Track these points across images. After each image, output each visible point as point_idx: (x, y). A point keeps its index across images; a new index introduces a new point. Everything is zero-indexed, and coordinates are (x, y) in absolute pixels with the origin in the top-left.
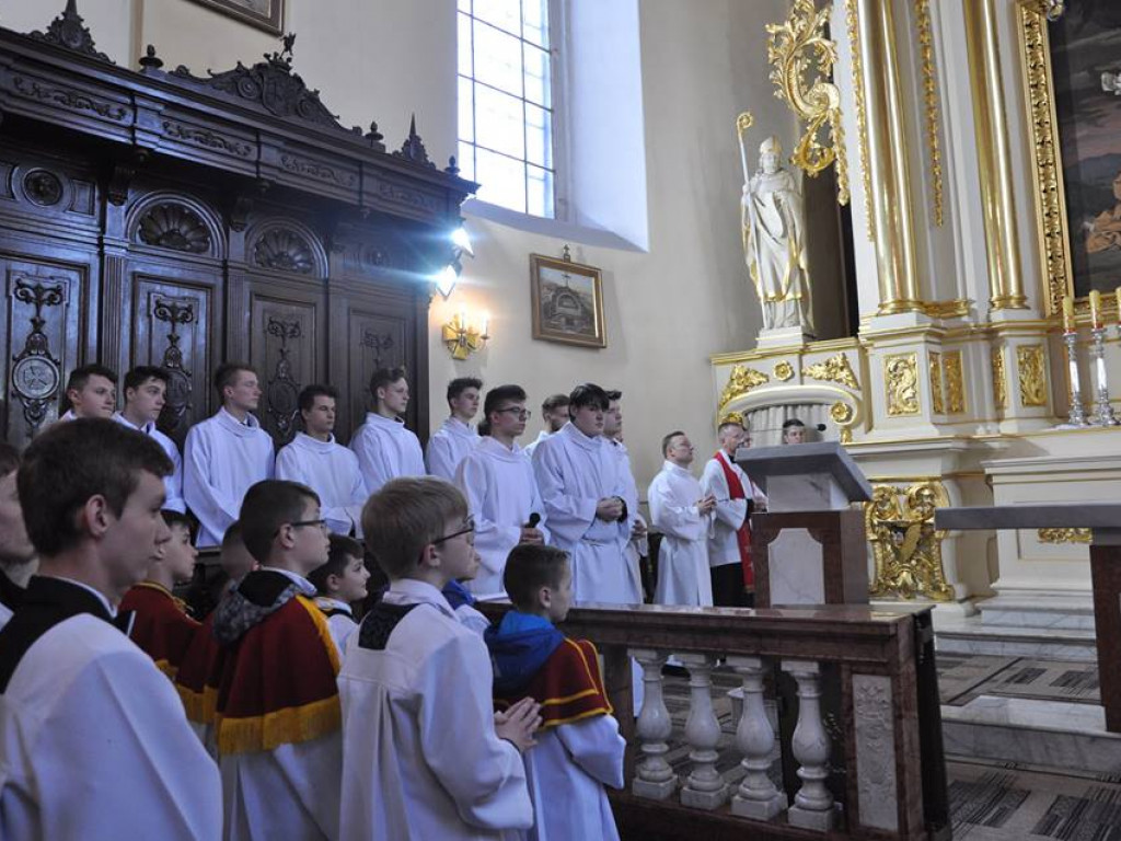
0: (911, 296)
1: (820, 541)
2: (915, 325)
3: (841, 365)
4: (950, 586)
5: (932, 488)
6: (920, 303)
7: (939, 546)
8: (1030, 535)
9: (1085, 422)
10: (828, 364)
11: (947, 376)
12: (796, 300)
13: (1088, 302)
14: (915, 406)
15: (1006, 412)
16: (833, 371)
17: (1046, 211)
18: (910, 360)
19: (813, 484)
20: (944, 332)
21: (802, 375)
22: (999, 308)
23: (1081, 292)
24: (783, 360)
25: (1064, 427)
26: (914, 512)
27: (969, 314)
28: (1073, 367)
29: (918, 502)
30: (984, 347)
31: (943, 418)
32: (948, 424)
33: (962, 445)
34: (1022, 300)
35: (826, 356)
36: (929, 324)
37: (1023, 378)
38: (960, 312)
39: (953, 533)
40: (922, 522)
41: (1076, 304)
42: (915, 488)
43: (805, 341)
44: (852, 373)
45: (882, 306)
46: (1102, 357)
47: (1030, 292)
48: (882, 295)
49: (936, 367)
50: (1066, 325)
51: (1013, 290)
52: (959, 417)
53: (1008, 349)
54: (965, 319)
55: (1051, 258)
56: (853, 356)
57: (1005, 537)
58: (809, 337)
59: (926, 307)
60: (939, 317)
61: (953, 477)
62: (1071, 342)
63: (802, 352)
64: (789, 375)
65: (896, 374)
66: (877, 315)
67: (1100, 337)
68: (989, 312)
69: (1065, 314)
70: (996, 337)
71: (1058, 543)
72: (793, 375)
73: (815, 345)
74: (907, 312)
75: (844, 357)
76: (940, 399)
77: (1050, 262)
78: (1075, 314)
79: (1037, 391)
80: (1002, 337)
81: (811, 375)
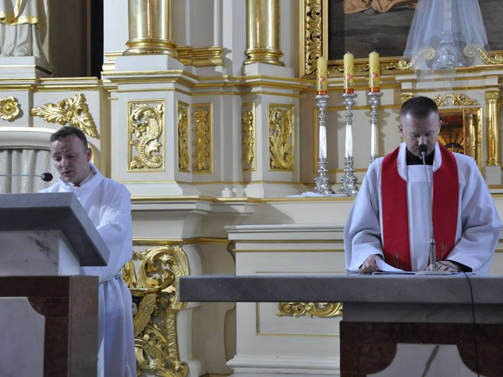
0: (163, 36)
1: (42, 313)
2: (166, 70)
3: (79, 107)
4: (183, 364)
5: (172, 253)
6: (173, 46)
7: (175, 319)
8: (269, 309)
9: (330, 190)
10: (63, 105)
11: (195, 130)
12: (31, 25)
13: (342, 66)
14: (158, 161)
15: (253, 173)
16: (69, 113)
18: (157, 108)
19: (39, 243)
21: (32, 115)
22: (255, 61)
23: (335, 54)
24: (10, 95)
25: (309, 194)
26: (150, 281)
27: (223, 65)
28: (323, 131)
29: (155, 269)
30: (235, 102)
31: (188, 177)
32: (193, 183)
33: (206, 207)
34: (277, 55)
35: (60, 96)
36: (181, 71)
37: (273, 138)
38: (214, 62)
39: (191, 305)
40: (159, 292)
41: (330, 66)
42: (153, 252)
43: (38, 76)
44: (90, 118)
45: (130, 44)
46: (350, 123)
47: (286, 47)
48: (132, 32)
49: (184, 119)
50: (319, 89)
51: (270, 44)
52: (205, 177)
53: (260, 106)
54: (219, 69)
55: (309, 14)
56: (93, 99)
57: (245, 310)
58: (43, 70)
59: (178, 51)
60: (192, 64)
61: (195, 242)
62: (322, 104)
63: (34, 89)
64: (15, 114)
65: (140, 123)
66: (124, 54)
67: (350, 103)
68: (244, 64)
69: (319, 75)
70: (249, 92)
71: (297, 316)
72: (21, 114)
73: (49, 82)
74: (157, 53)
75: (83, 99)
76: (186, 156)
77: (308, 19)
78: (328, 77)
79: (286, 154)
80: (255, 93)
81: (42, 116)
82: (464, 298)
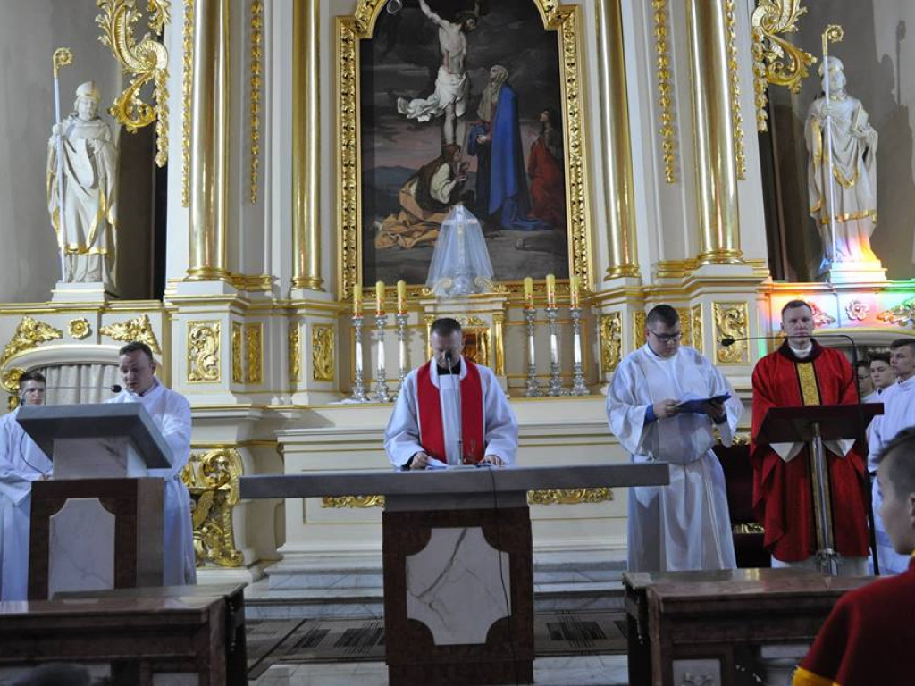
0: (220, 265)
1: (113, 513)
2: (222, 294)
3: (142, 327)
4: (239, 552)
5: (227, 455)
6: (228, 274)
7: (231, 513)
8: (314, 503)
9: (366, 397)
10: (128, 325)
11: (247, 347)
12: (100, 255)
13: (375, 292)
14: (215, 374)
15: (299, 384)
16: (134, 332)
17: (345, 206)
18: (214, 328)
19: (109, 449)
20: (247, 304)
21: (100, 334)
22: (300, 287)
23: (368, 282)
24: (81, 316)
25: (347, 401)
26: (208, 479)
27: (272, 290)
28: (359, 347)
29: (212, 469)
30: (283, 322)
31: (241, 387)
32: (245, 393)
33: (258, 414)
34: (319, 282)
35: (125, 317)
36: (235, 295)
37: (316, 353)
38: (264, 287)
39: (244, 501)
40: (215, 489)
41: (364, 292)
42: (210, 454)
43: (106, 299)
44: (153, 337)
45: (190, 272)
46: (382, 340)
47: (326, 276)
48: (192, 261)
49: (238, 337)
50: (355, 310)
51: (313, 273)
52: (255, 388)
53: (304, 326)
54: (268, 294)
55: (346, 248)
56: (156, 320)
57: (293, 505)
58: (111, 295)
59: (233, 278)
60: (244, 290)
61: (246, 444)
62: (358, 324)
63: (102, 310)
64: (85, 333)
65: (198, 340)
66: (184, 280)
67: (382, 323)
68: (290, 290)
69: (355, 300)
70: (295, 314)
71: (339, 507)
72: (90, 333)
73: (116, 304)
74: (214, 280)
75: (147, 319)
76: (239, 369)
77: (345, 252)
78: (363, 301)
79: (327, 367)
80: (300, 314)
81: (110, 335)
82: (489, 488)
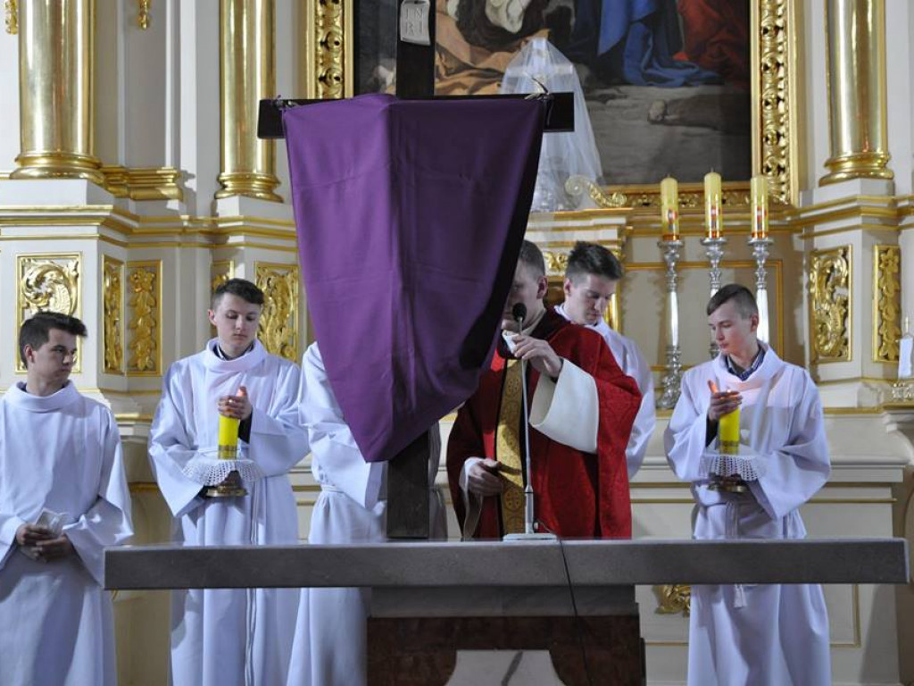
0: (79, 149)
2: (84, 205)
6: (97, 166)
11: (132, 305)
17: (321, 37)
18: (69, 269)
20: (135, 224)
22: (235, 192)
27: (180, 198)
30: (201, 259)
31: (120, 382)
32: (129, 393)
34: (271, 184)
36: (110, 207)
38: (165, 192)
45: (23, 160)
48: (25, 139)
49: (115, 286)
51: (259, 166)
52: (148, 382)
53: (242, 267)
54: (173, 205)
59: (105, 173)
60: (128, 196)
65: (38, 292)
66: (11, 177)
68: (216, 198)
70: (224, 243)
74: (70, 177)
76: (117, 346)
79: (284, 346)
80: (234, 246)
